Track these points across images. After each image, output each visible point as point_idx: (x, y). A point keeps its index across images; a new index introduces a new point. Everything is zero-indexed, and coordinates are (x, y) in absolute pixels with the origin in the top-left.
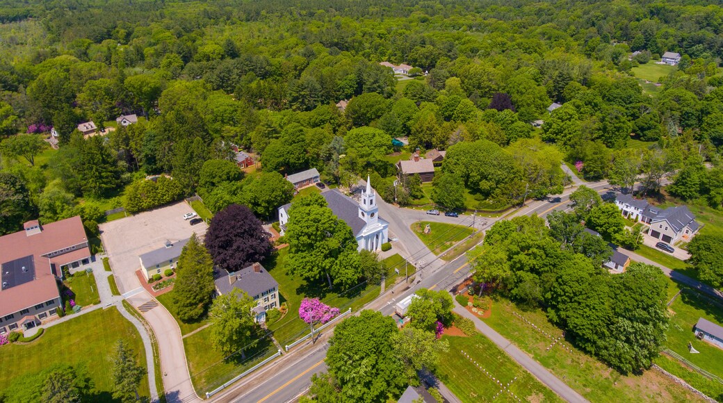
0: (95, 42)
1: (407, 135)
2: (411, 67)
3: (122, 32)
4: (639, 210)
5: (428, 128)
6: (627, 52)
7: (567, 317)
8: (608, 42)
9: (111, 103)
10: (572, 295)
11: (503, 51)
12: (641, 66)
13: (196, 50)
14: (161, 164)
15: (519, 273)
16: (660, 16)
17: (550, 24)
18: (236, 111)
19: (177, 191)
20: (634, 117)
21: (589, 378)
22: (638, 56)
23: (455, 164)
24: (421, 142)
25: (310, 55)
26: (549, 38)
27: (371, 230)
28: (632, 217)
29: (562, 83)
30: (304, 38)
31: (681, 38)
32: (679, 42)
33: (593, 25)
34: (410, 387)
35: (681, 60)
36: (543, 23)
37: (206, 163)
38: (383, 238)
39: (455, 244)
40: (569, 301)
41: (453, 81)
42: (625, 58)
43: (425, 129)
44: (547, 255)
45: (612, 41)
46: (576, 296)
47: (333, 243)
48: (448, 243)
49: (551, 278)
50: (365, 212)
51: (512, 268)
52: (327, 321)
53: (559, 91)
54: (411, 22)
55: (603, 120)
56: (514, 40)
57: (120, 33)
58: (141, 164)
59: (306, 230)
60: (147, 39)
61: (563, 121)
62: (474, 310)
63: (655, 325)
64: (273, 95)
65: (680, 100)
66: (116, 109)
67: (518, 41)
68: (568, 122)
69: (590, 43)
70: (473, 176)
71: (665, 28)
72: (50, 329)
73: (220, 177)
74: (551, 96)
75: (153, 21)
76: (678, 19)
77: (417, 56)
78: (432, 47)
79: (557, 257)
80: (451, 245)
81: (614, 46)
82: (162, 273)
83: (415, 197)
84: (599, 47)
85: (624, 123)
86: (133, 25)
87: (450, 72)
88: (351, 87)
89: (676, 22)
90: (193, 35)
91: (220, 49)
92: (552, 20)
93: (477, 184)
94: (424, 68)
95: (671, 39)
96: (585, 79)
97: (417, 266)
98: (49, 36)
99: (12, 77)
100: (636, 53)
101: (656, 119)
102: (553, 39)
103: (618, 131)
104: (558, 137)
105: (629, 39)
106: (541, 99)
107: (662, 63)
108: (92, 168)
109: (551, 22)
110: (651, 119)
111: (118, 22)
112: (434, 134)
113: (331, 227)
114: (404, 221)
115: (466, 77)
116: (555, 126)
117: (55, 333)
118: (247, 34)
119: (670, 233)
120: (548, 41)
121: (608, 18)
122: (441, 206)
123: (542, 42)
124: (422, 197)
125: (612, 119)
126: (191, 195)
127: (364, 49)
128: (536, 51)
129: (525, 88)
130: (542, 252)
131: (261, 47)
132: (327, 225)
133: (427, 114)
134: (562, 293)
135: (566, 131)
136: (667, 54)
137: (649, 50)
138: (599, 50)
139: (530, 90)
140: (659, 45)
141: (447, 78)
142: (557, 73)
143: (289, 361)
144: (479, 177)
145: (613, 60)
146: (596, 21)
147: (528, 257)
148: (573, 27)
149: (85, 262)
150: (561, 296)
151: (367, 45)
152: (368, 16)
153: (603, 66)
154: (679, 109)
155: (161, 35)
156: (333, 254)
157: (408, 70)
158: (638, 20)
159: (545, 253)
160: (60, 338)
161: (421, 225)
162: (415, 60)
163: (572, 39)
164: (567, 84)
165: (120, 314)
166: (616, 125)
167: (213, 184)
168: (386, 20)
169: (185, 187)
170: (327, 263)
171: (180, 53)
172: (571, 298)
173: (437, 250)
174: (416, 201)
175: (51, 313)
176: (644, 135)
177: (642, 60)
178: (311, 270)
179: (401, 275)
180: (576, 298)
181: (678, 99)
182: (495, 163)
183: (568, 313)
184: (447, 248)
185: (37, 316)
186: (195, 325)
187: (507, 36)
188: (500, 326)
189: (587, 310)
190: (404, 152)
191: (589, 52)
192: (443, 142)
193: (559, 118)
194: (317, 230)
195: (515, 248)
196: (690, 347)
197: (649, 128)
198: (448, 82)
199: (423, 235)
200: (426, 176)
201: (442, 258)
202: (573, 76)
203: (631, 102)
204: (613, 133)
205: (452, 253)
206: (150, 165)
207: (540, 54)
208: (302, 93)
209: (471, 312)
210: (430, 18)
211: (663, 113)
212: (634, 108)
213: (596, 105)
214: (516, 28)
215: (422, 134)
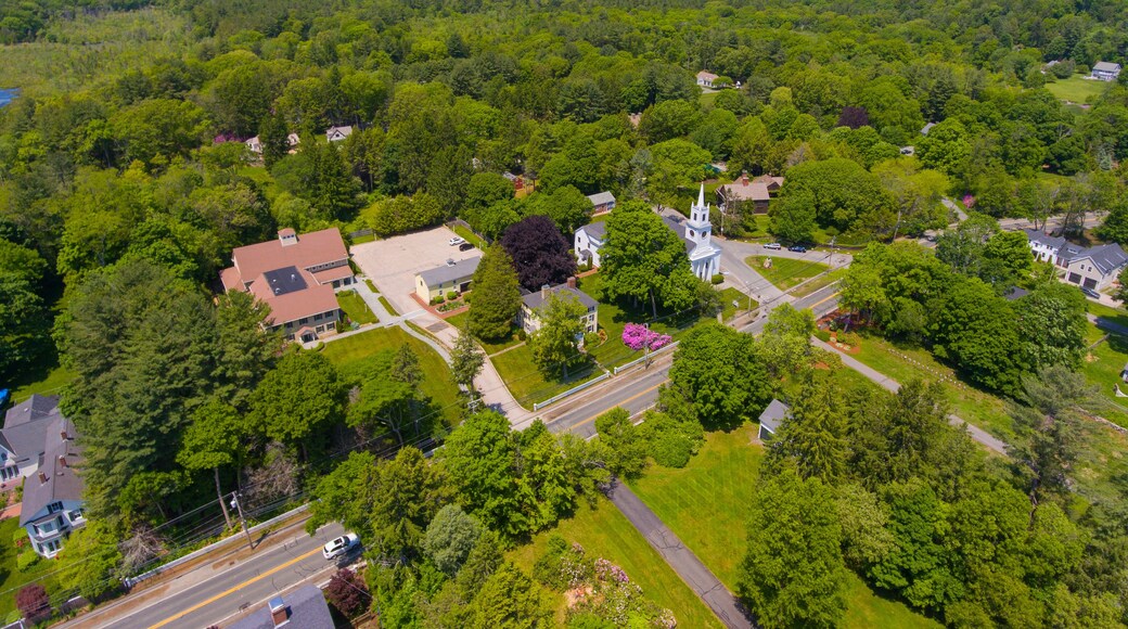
0: (266, 37)
1: (725, 159)
2: (716, 77)
3: (298, 23)
4: (1054, 249)
5: (757, 146)
6: (1038, 60)
7: (960, 348)
8: (1010, 47)
9: (317, 111)
10: (967, 320)
11: (849, 58)
12: (1059, 81)
13: (408, 48)
14: (405, 183)
15: (897, 299)
16: (1091, 11)
17: (919, 21)
18: (494, 120)
19: (436, 212)
20: (1048, 141)
21: (988, 413)
22: (1055, 67)
23: (799, 189)
24: (746, 166)
25: (573, 56)
26: (918, 41)
27: (701, 254)
28: (1042, 259)
29: (942, 96)
30: (561, 33)
31: (1122, 42)
32: (1119, 48)
33: (986, 21)
34: (775, 401)
35: (1121, 74)
36: (908, 19)
37: (473, 178)
38: (714, 268)
39: (806, 281)
40: (962, 328)
41: (783, 93)
42: (1033, 69)
43: (752, 147)
44: (933, 277)
45: (1014, 47)
46: (973, 321)
47: (665, 257)
48: (797, 279)
49: (939, 303)
50: (696, 229)
51: (887, 294)
52: (658, 348)
53: (937, 109)
54: (707, 16)
55: (1003, 142)
56: (865, 42)
57: (295, 25)
58: (377, 182)
59: (634, 239)
60: (335, 32)
61: (944, 142)
62: (839, 345)
63: (1071, 348)
64: (538, 103)
65: (1115, 121)
66: (323, 120)
67: (871, 43)
68: (952, 142)
69: (981, 47)
70: (825, 203)
71: (1097, 28)
72: (330, 344)
73: (494, 194)
74: (926, 116)
75: (337, 9)
76: (1119, 15)
77: (725, 60)
78: (747, 49)
79: (947, 280)
80: (801, 281)
81: (1017, 52)
82: (445, 296)
83: (748, 229)
84: (995, 53)
85: (1034, 146)
86: (311, 15)
87: (775, 82)
88: (640, 96)
89: (1117, 20)
90: (397, 28)
91: (442, 46)
92: (921, 16)
93: (829, 214)
94: (735, 78)
95: (1108, 43)
96: (975, 91)
97: (760, 301)
98: (197, 28)
99: (184, 75)
100: (1052, 63)
101: (1080, 144)
102: (923, 42)
103: (1025, 158)
104: (938, 163)
105: (1042, 44)
106: (913, 118)
107: (1092, 78)
108: (328, 181)
109: (921, 17)
110: (1073, 144)
111: (290, 11)
112: (766, 155)
113: (662, 237)
114: (735, 255)
115: (799, 88)
116: (933, 148)
117: (339, 348)
118: (470, 30)
119: (1094, 275)
120: (917, 44)
121: (1011, 13)
122: (784, 239)
123: (909, 45)
124: (755, 230)
125: (1016, 141)
126: (451, 219)
127: (645, 51)
128: (898, 58)
129: (888, 101)
130: (927, 274)
131: (501, 45)
132: (658, 235)
133: (753, 129)
134: (954, 320)
135: (950, 155)
136: (1100, 65)
137: (1072, 59)
138: (996, 58)
139: (896, 104)
140: (1089, 52)
141: (772, 89)
142: (934, 82)
143: (619, 383)
144: (834, 204)
145: (1017, 73)
146: (990, 18)
147: (909, 280)
148: (955, 25)
149: (347, 282)
150: (951, 323)
151: (649, 45)
152: (644, 7)
153: (1001, 80)
154: (1116, 133)
155: (355, 28)
156: (665, 271)
157: (711, 80)
158: (1056, 16)
159: (931, 275)
160: (345, 352)
161: (759, 259)
162: (722, 67)
163: (953, 42)
164: (949, 98)
165: (406, 333)
166: (1022, 150)
167: (484, 203)
168: (671, 13)
169: (444, 209)
170: (657, 280)
171: (388, 51)
172: (965, 324)
173: (783, 285)
174: (748, 234)
175: (329, 327)
176: (1062, 167)
177: (1061, 73)
178: (639, 286)
179: (740, 308)
180: (971, 324)
181: (1113, 120)
182: (854, 185)
183: (961, 344)
184: (796, 283)
185: (314, 329)
186: (499, 346)
187: (854, 35)
188: (873, 362)
189: (986, 336)
190: (722, 179)
191: (980, 62)
192: (778, 166)
193: (939, 138)
194: (646, 239)
195: (892, 269)
196: (1115, 390)
197: (1070, 157)
198: (774, 95)
199: (762, 269)
200: (761, 205)
201: (791, 293)
202: (959, 87)
203: (1044, 121)
204: (1017, 161)
205: (803, 289)
206: (390, 183)
207: (906, 63)
208: (581, 100)
209: (835, 347)
210: (735, 10)
211: (1090, 139)
212: (1048, 129)
213: (993, 122)
214: (867, 25)
215: (748, 154)
